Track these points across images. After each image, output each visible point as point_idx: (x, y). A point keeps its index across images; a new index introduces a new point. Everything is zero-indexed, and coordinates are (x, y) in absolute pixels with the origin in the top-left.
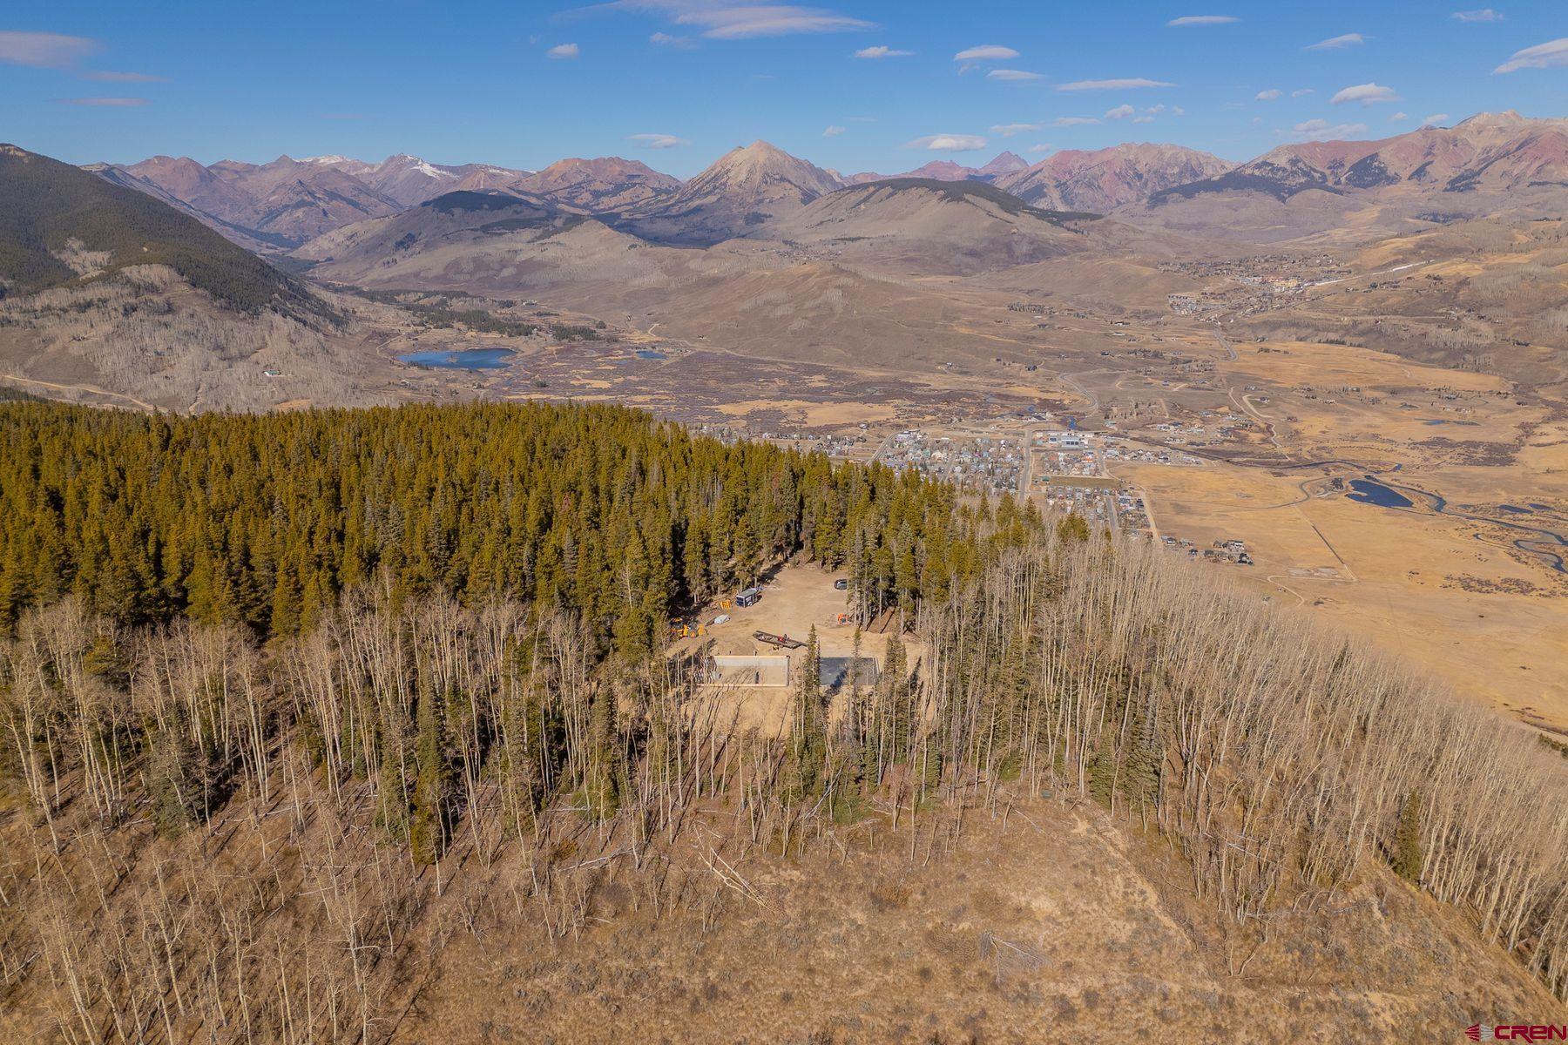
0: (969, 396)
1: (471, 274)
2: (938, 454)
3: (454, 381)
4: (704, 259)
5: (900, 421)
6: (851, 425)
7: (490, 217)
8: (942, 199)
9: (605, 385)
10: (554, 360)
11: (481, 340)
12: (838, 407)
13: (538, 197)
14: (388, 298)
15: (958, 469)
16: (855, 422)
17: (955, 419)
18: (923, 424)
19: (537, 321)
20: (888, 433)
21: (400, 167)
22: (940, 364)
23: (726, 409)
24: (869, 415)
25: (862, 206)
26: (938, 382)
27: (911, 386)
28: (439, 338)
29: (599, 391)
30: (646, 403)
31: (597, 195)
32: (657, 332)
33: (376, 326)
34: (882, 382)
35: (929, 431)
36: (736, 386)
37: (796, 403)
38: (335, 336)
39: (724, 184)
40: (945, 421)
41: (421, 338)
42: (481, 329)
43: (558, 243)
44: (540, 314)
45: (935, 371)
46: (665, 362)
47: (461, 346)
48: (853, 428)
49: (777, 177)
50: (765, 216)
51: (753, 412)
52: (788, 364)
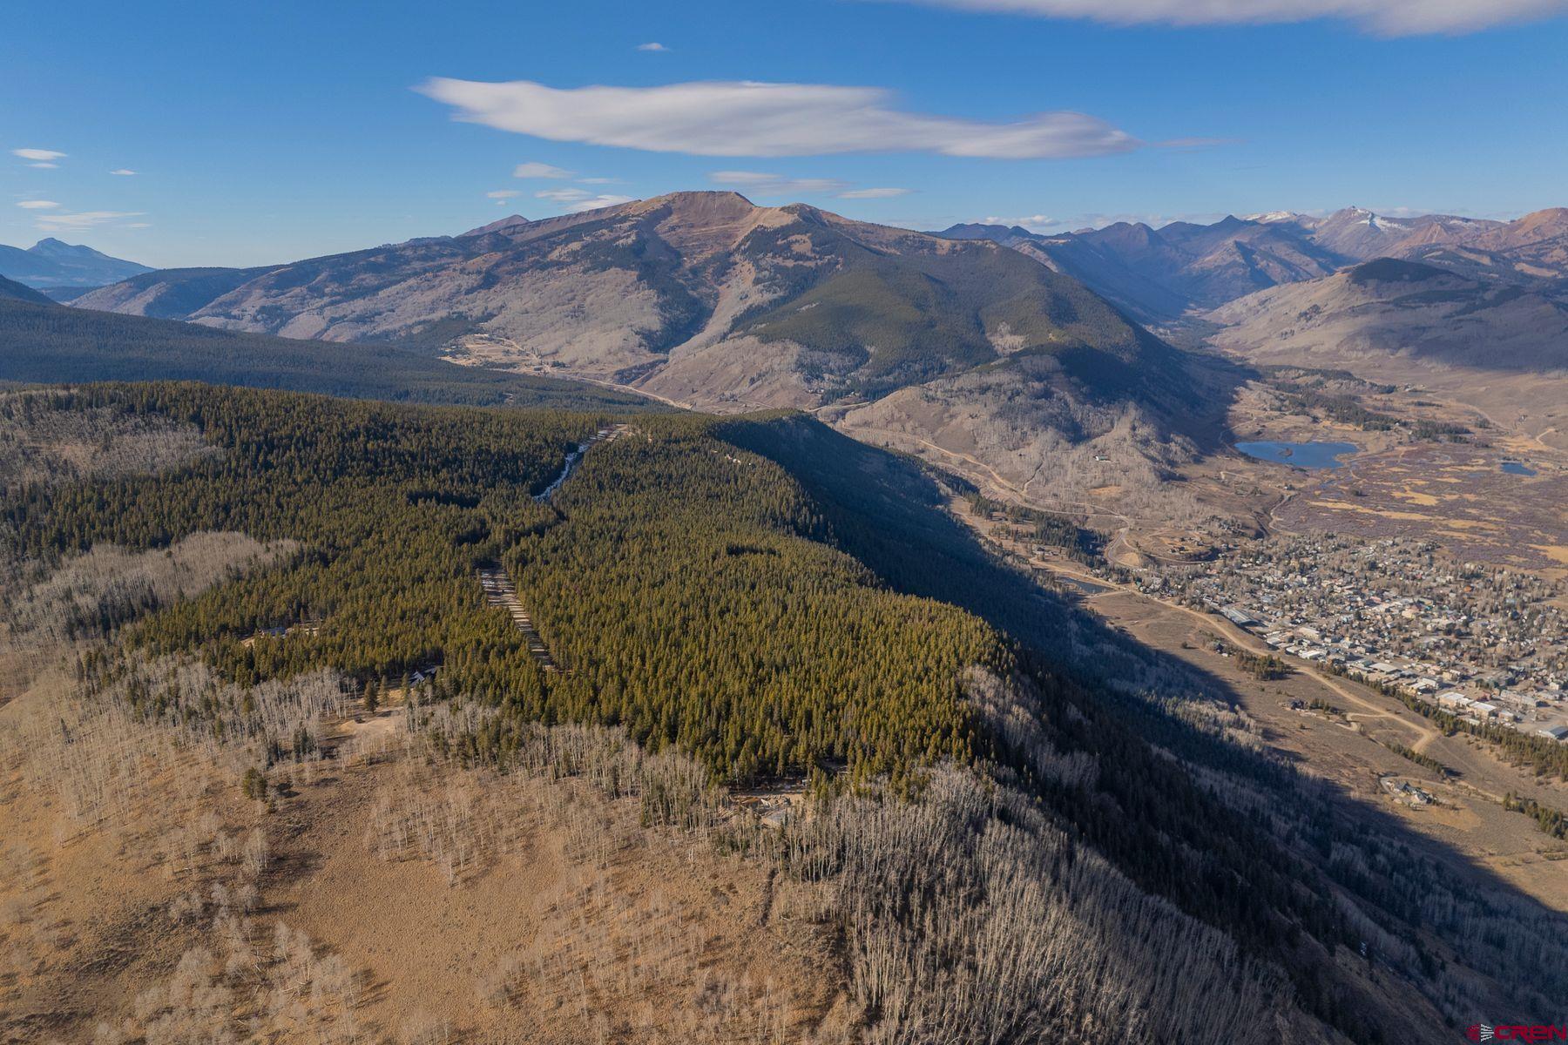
3: (1270, 478)
7: (1408, 289)
9: (1431, 501)
10: (1394, 464)
11: (1331, 431)
13: (1495, 255)
14: (1266, 375)
19: (1408, 412)
23: (1555, 552)
28: (1288, 426)
29: (1418, 508)
30: (1462, 530)
32: (1546, 441)
41: (1270, 425)
42: (1339, 419)
43: (1479, 320)
44: (1418, 404)
46: (1528, 481)
47: (1306, 437)
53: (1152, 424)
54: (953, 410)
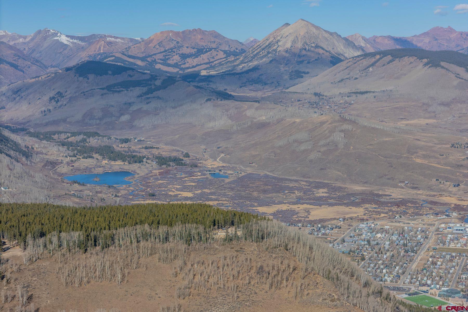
0: (412, 202)
1: (100, 119)
2: (379, 235)
3: (100, 192)
4: (257, 109)
5: (365, 217)
6: (335, 219)
7: (113, 80)
8: (425, 65)
9: (190, 194)
10: (157, 179)
11: (112, 166)
12: (331, 209)
13: (143, 59)
15: (388, 243)
16: (338, 217)
17: (398, 216)
18: (378, 219)
19: (145, 152)
20: (355, 224)
21: (45, 38)
22: (401, 182)
23: (261, 209)
24: (348, 213)
25: (371, 69)
26: (396, 194)
27: (378, 195)
28: (86, 165)
29: (187, 198)
31: (184, 57)
32: (223, 160)
33: (47, 157)
34: (362, 193)
35: (379, 223)
36: (270, 195)
37: (305, 206)
38: (27, 164)
39: (275, 50)
40: (391, 218)
41: (76, 165)
42: (110, 159)
43: (159, 98)
44: (146, 148)
45: (396, 186)
46: (227, 180)
47: (100, 170)
48: (336, 221)
49: (313, 45)
50: (304, 73)
51: (278, 211)
52: (306, 181)
53: (18, 167)
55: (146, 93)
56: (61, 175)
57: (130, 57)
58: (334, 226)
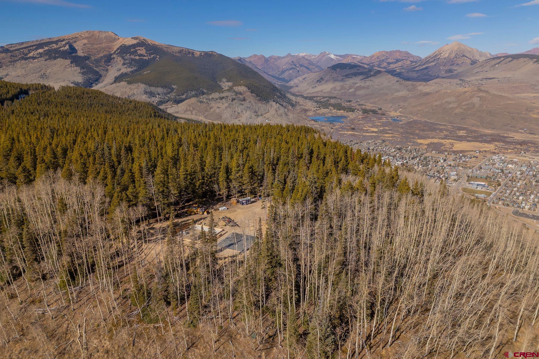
0: (531, 143)
1: (339, 91)
2: (510, 166)
3: (324, 126)
4: (424, 86)
5: (496, 151)
6: (472, 151)
7: (348, 71)
8: (535, 62)
9: (376, 130)
10: (360, 121)
11: (337, 113)
12: (468, 143)
13: (368, 65)
14: (311, 98)
15: (519, 173)
16: (474, 150)
17: (523, 152)
18: (507, 153)
19: (358, 107)
20: (488, 156)
21: (324, 56)
22: (521, 129)
23: (420, 141)
24: (482, 148)
25: (497, 66)
26: (518, 137)
27: (504, 137)
28: (323, 112)
29: (373, 132)
30: (389, 137)
31: (389, 63)
32: (400, 112)
33: (305, 107)
34: (491, 135)
35: (508, 156)
36: (427, 133)
37: (450, 141)
38: (291, 110)
39: (439, 59)
40: (518, 153)
41: (318, 112)
42: (337, 109)
43: (371, 80)
44: (359, 105)
45: (517, 132)
46: (401, 123)
47: (330, 115)
48: (473, 152)
49: (461, 55)
50: (454, 70)
51: (431, 143)
52: (451, 126)
53: (282, 110)
54: (211, 106)
55: (364, 79)
56: (309, 116)
57: (361, 63)
58: (472, 156)
